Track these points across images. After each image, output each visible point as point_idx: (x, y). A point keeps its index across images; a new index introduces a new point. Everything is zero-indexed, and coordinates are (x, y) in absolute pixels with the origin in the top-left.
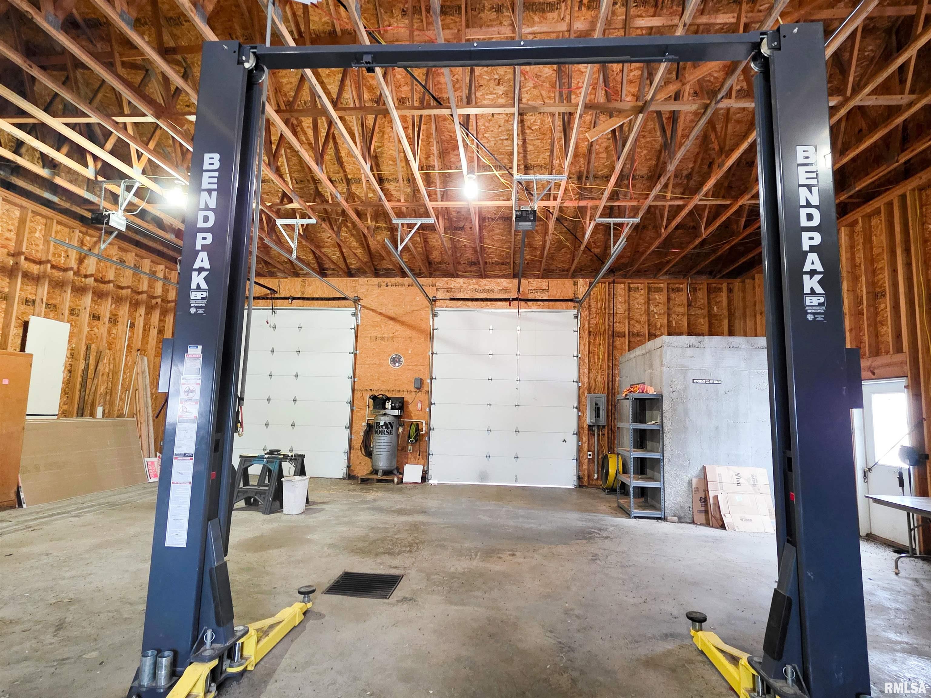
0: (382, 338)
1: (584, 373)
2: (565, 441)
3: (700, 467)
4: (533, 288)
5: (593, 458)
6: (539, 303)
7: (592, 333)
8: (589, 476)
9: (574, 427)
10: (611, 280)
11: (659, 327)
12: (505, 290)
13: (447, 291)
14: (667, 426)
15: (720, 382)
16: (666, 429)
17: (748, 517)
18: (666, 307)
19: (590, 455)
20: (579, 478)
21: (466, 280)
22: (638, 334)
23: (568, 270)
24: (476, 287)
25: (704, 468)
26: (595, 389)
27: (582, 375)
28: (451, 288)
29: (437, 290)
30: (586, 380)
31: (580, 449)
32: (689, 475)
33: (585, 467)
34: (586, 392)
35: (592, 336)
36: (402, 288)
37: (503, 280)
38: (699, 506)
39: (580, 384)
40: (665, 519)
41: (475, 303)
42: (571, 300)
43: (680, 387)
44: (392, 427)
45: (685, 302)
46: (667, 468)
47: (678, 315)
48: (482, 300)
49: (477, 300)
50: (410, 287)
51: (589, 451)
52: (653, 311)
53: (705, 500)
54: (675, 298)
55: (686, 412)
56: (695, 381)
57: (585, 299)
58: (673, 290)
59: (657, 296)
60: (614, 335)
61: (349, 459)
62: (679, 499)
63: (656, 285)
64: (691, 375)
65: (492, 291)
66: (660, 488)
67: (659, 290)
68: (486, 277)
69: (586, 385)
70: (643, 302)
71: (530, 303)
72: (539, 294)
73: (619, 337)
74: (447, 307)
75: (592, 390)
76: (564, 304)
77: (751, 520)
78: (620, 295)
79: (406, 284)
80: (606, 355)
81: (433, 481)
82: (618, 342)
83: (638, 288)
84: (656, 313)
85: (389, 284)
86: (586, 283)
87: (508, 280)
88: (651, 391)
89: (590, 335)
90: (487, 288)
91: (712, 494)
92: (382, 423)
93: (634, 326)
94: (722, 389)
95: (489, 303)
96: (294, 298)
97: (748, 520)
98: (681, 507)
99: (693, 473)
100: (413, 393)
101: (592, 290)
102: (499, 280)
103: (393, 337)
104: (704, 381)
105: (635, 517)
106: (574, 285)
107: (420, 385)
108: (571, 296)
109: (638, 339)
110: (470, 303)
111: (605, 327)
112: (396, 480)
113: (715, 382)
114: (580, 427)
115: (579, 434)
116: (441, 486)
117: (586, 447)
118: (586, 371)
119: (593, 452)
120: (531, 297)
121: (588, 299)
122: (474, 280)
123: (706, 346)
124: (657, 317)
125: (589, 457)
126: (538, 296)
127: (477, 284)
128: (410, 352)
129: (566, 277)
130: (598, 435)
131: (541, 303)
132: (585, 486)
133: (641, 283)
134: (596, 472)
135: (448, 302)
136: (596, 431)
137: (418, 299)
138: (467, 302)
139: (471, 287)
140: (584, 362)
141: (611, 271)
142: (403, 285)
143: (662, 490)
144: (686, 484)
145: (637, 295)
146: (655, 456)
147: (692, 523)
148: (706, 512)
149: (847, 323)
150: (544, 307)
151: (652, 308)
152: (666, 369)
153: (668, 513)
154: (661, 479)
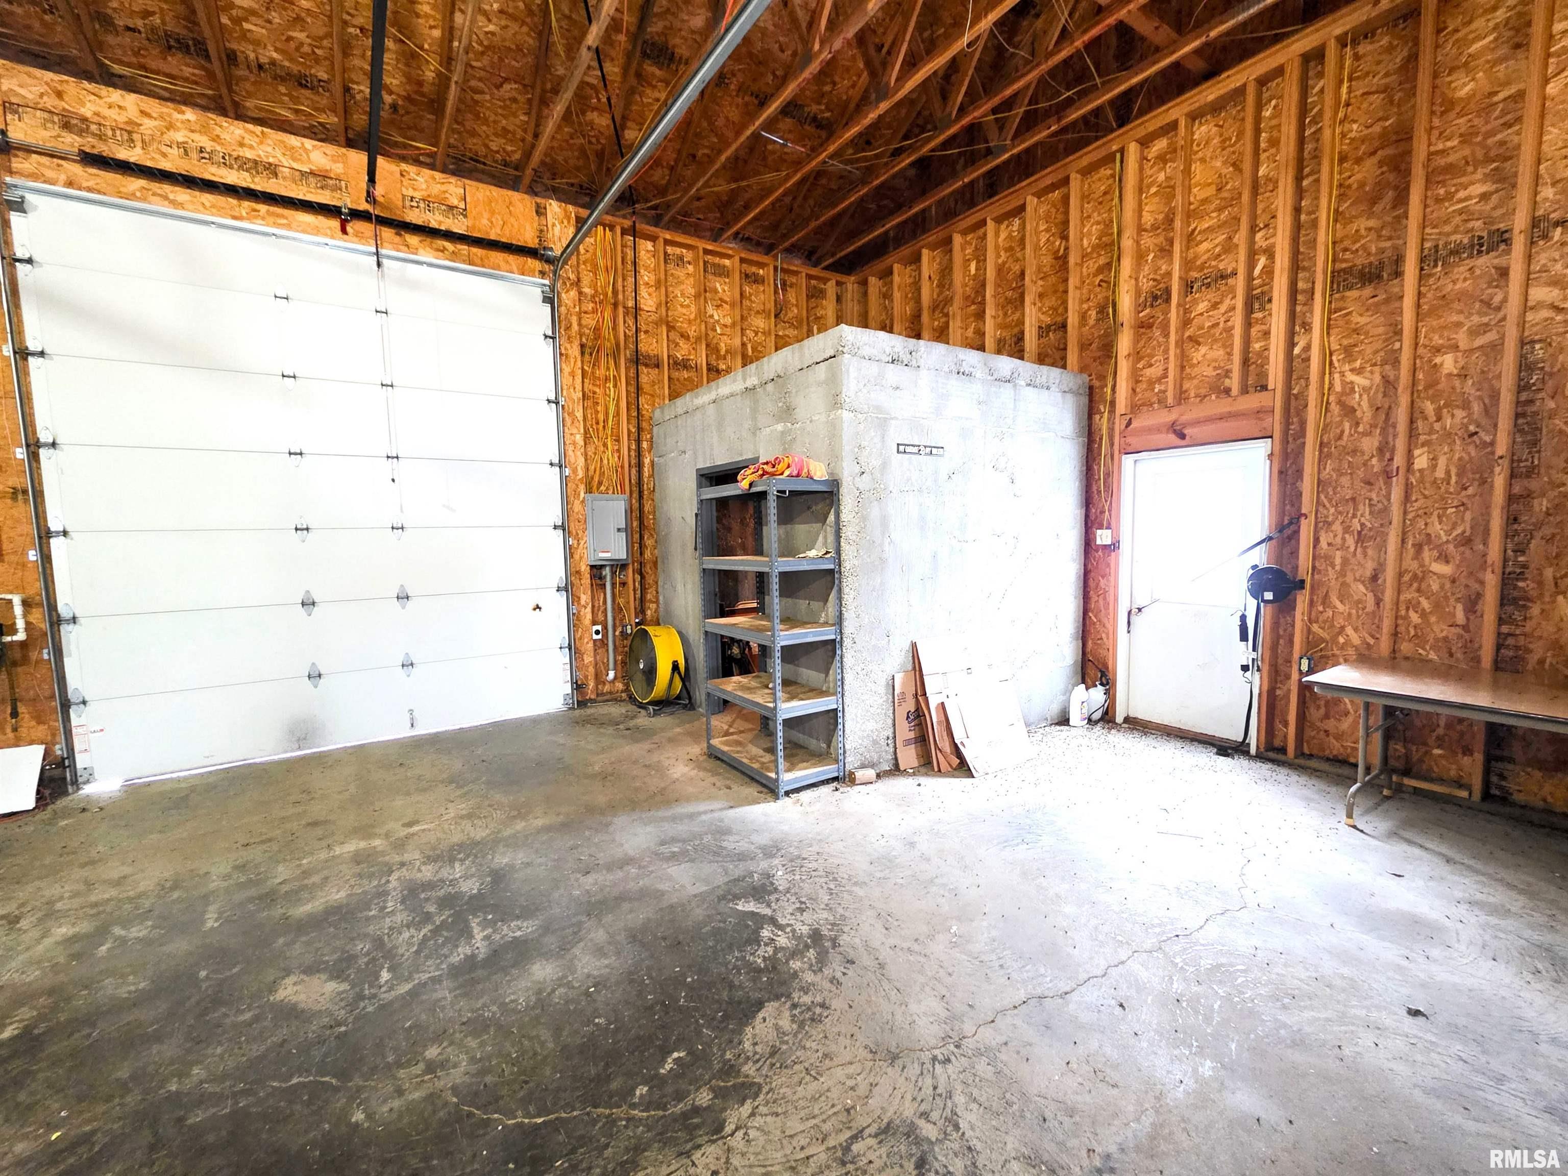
1: (574, 443)
2: (538, 607)
3: (907, 646)
4: (418, 195)
5: (605, 635)
7: (588, 350)
8: (597, 676)
9: (558, 573)
10: (627, 223)
11: (723, 352)
12: (322, 177)
13: (66, 126)
14: (850, 560)
15: (942, 452)
16: (847, 565)
18: (737, 312)
19: (597, 632)
20: (578, 686)
21: (153, 106)
22: (684, 365)
23: (518, 167)
24: (204, 141)
25: (914, 646)
26: (600, 483)
27: (570, 449)
28: (84, 118)
29: (8, 107)
30: (581, 461)
31: (574, 622)
32: (888, 669)
33: (588, 659)
34: (582, 488)
35: (587, 356)
37: (309, 143)
38: (906, 732)
39: (567, 472)
40: (845, 779)
41: (204, 198)
42: (532, 253)
43: (876, 462)
45: (771, 306)
46: (848, 661)
47: (756, 333)
48: (231, 190)
49: (210, 186)
51: (594, 623)
52: (712, 316)
53: (919, 717)
54: (751, 295)
55: (885, 524)
56: (901, 448)
57: (569, 258)
58: (747, 276)
59: (718, 285)
60: (637, 360)
62: (869, 726)
63: (717, 260)
64: (895, 433)
65: (272, 170)
66: (836, 709)
67: (722, 272)
68: (240, 116)
69: (581, 474)
70: (692, 291)
71: (413, 240)
72: (438, 215)
73: (647, 365)
74: (70, 184)
75: (595, 483)
78: (646, 268)
80: (623, 404)
81: (102, 787)
82: (647, 376)
83: (681, 258)
84: (718, 322)
86: (568, 218)
87: (331, 149)
88: (820, 472)
89: (583, 353)
90: (248, 154)
91: (934, 702)
93: (677, 344)
94: (945, 469)
95: (263, 208)
98: (875, 742)
99: (894, 662)
101: (581, 241)
102: (294, 141)
104: (915, 450)
106: (538, 213)
108: (532, 242)
109: (685, 374)
110: (182, 194)
111: (616, 337)
113: (934, 451)
114: (572, 572)
115: (568, 588)
117: (589, 616)
118: (579, 439)
119: (605, 627)
120: (414, 217)
121: (574, 258)
122: (190, 115)
123: (922, 363)
124: (719, 331)
125: (595, 637)
126: (435, 220)
127: (204, 130)
129: (513, 184)
130: (613, 585)
131: (448, 245)
132: (592, 701)
133: (688, 247)
134: (611, 665)
135: (75, 166)
136: (608, 578)
138: (167, 188)
139: (180, 136)
140: (574, 419)
141: (627, 199)
143: (840, 714)
144: (882, 690)
145: (680, 273)
146: (827, 634)
147: (896, 770)
148: (922, 739)
149: (1124, 343)
150: (454, 256)
151: (710, 310)
152: (846, 415)
153: (852, 761)
154: (838, 689)
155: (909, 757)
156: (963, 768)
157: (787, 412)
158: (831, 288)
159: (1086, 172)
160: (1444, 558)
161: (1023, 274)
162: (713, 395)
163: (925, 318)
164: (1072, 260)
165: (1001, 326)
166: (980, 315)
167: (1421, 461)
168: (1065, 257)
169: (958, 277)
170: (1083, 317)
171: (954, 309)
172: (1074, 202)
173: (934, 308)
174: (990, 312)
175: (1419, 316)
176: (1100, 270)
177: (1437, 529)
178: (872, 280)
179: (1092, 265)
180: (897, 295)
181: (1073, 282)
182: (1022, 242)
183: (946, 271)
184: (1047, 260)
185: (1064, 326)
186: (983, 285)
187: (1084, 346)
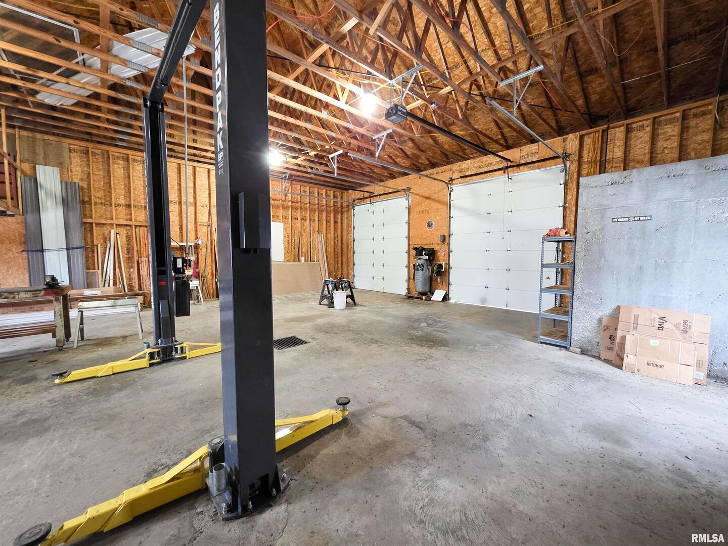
0: (423, 212)
1: (570, 220)
3: (614, 306)
4: (525, 154)
6: (529, 166)
10: (606, 126)
12: (501, 161)
13: (460, 172)
15: (649, 218)
17: (660, 363)
24: (480, 164)
25: (619, 308)
28: (463, 169)
29: (453, 172)
32: (600, 313)
38: (608, 343)
40: (569, 349)
41: (478, 176)
43: (596, 228)
44: (423, 267)
45: (712, 125)
47: (700, 144)
48: (485, 173)
49: (482, 173)
52: (662, 146)
53: (615, 339)
54: (698, 124)
55: (602, 252)
56: (614, 220)
57: (574, 152)
58: (695, 115)
59: (668, 129)
61: (408, 285)
62: (586, 334)
63: (669, 117)
64: (610, 214)
65: (492, 164)
66: (567, 322)
67: (673, 121)
70: (648, 139)
71: (521, 168)
72: (530, 158)
74: (460, 183)
76: (552, 161)
77: (662, 366)
79: (435, 172)
81: (452, 301)
84: (666, 148)
86: (576, 137)
92: (417, 264)
94: (651, 225)
95: (489, 174)
96: (380, 195)
97: (658, 366)
99: (605, 311)
100: (440, 245)
103: (428, 210)
104: (627, 219)
105: (541, 343)
106: (564, 142)
107: (444, 239)
112: (424, 298)
113: (641, 218)
116: (456, 305)
118: (573, 218)
120: (522, 162)
121: (578, 151)
123: (634, 180)
126: (529, 160)
127: (480, 161)
128: (438, 218)
131: (532, 165)
133: (646, 120)
135: (460, 179)
139: (476, 165)
140: (571, 211)
142: (433, 174)
143: (570, 324)
144: (595, 321)
150: (534, 168)
153: (574, 344)
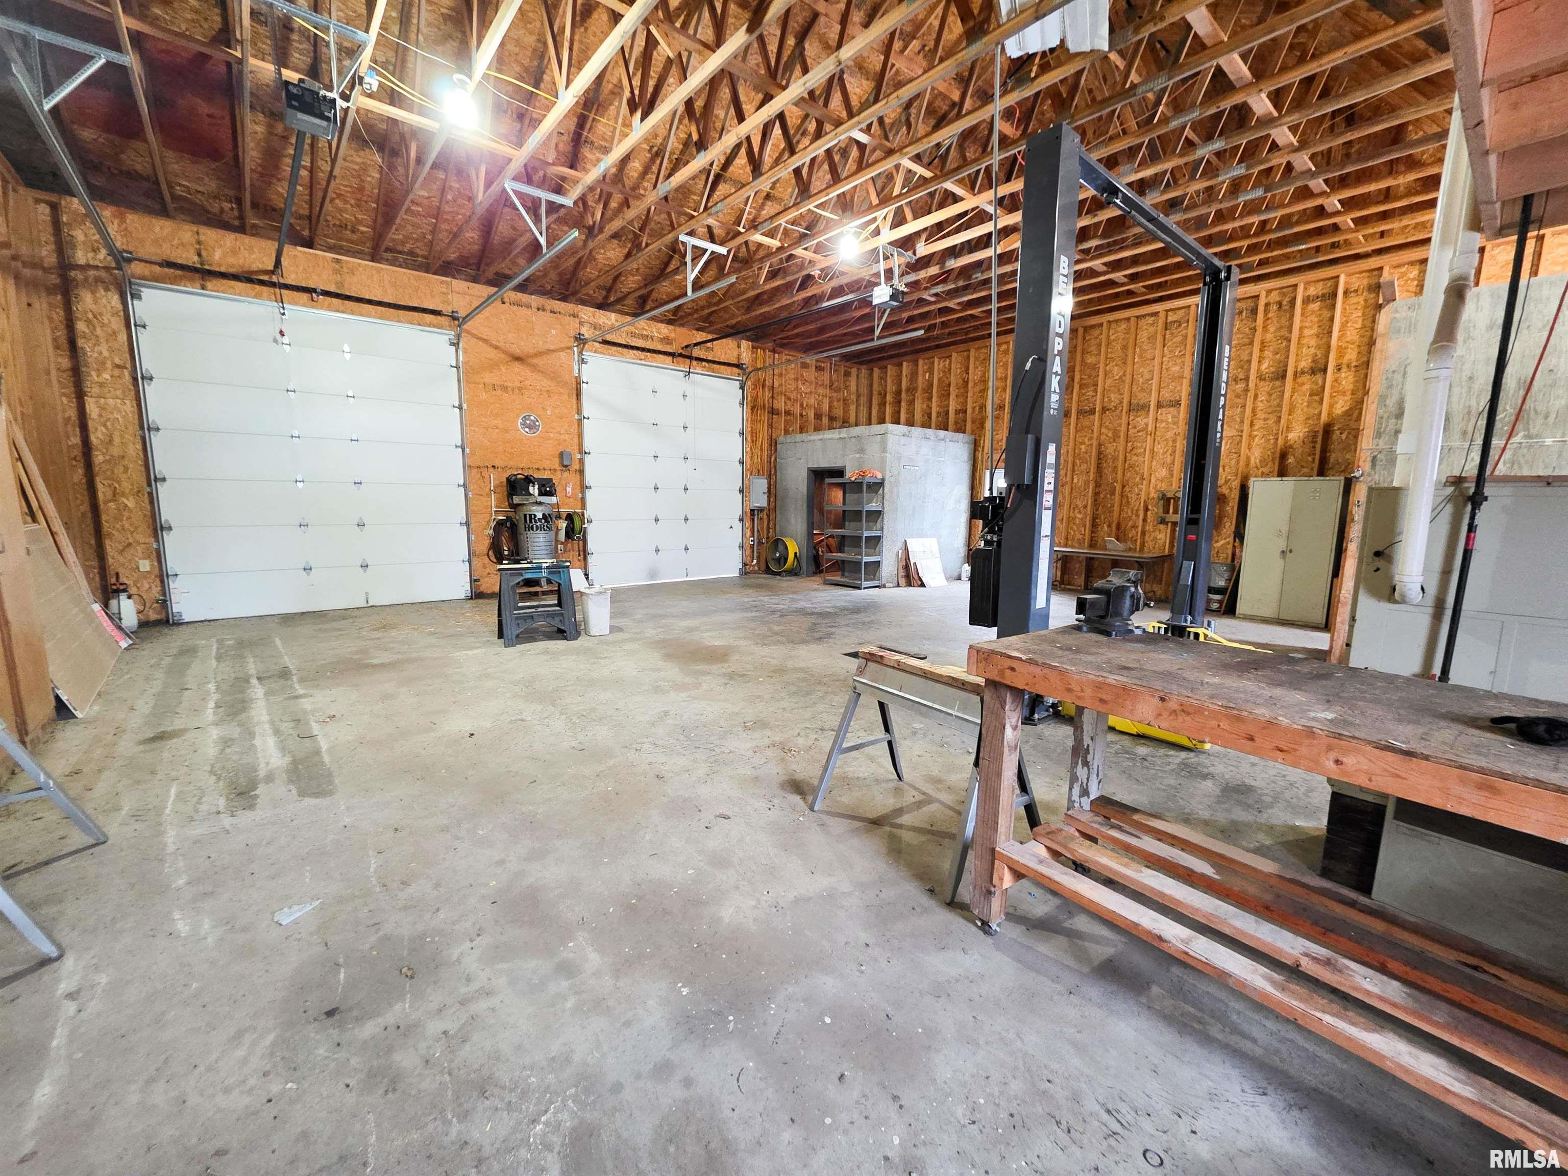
0: (504, 388)
1: (747, 452)
2: (730, 527)
3: (904, 540)
5: (754, 542)
6: (704, 364)
7: (754, 408)
8: (750, 563)
9: (738, 512)
10: (771, 347)
12: (666, 339)
13: (596, 329)
14: (886, 507)
15: (918, 468)
16: (885, 509)
18: (813, 386)
19: (752, 540)
20: (744, 565)
21: (618, 317)
23: (733, 330)
24: (632, 329)
25: (907, 542)
26: (757, 471)
28: (600, 325)
29: (581, 323)
30: (749, 461)
31: (744, 536)
32: (897, 547)
33: (749, 552)
34: (749, 474)
35: (753, 411)
36: (529, 312)
38: (902, 573)
39: (744, 465)
40: (884, 586)
41: (633, 352)
42: (736, 366)
44: (551, 520)
46: (884, 544)
50: (541, 312)
51: (751, 536)
52: (803, 390)
53: (907, 567)
54: (818, 377)
55: (898, 495)
56: (905, 467)
58: (817, 367)
59: (804, 373)
60: (773, 412)
61: (472, 570)
62: (890, 569)
69: (749, 466)
74: (599, 352)
75: (753, 471)
76: (728, 369)
79: (534, 305)
80: (765, 434)
83: (792, 362)
85: (506, 300)
86: (750, 348)
87: (669, 327)
88: (875, 475)
89: (752, 409)
90: (645, 332)
91: (912, 563)
92: (540, 516)
93: (786, 403)
94: (919, 474)
95: (648, 355)
96: (324, 293)
98: (892, 575)
99: (899, 545)
100: (559, 472)
103: (520, 389)
104: (909, 467)
106: (738, 347)
107: (569, 461)
108: (735, 362)
110: (625, 352)
111: (764, 402)
113: (915, 468)
114: (744, 512)
115: (743, 519)
117: (749, 532)
118: (749, 450)
119: (754, 538)
120: (695, 354)
122: (628, 318)
123: (912, 435)
125: (751, 543)
126: (703, 354)
128: (549, 413)
130: (758, 519)
131: (706, 364)
132: (749, 572)
133: (794, 356)
134: (756, 556)
135: (600, 345)
136: (756, 515)
137: (553, 332)
142: (529, 306)
145: (790, 368)
146: (878, 533)
147: (898, 586)
148: (908, 576)
149: (988, 424)
150: (709, 370)
151: (800, 386)
152: (888, 455)
153: (884, 581)
154: (880, 554)
155: (902, 581)
156: (923, 585)
157: (862, 451)
158: (854, 371)
159: (977, 349)
160: (1080, 512)
161: (949, 385)
162: (820, 437)
163: (904, 395)
164: (970, 385)
165: (939, 406)
166: (930, 399)
167: (1075, 481)
168: (967, 382)
169: (920, 379)
170: (974, 408)
171: (918, 394)
172: (972, 359)
173: (908, 390)
174: (934, 399)
175: (1077, 432)
176: (981, 391)
177: (1078, 502)
178: (876, 369)
179: (978, 388)
180: (889, 380)
181: (970, 394)
182: (950, 370)
183: (914, 375)
184: (961, 381)
185: (965, 412)
186: (932, 385)
187: (973, 422)
